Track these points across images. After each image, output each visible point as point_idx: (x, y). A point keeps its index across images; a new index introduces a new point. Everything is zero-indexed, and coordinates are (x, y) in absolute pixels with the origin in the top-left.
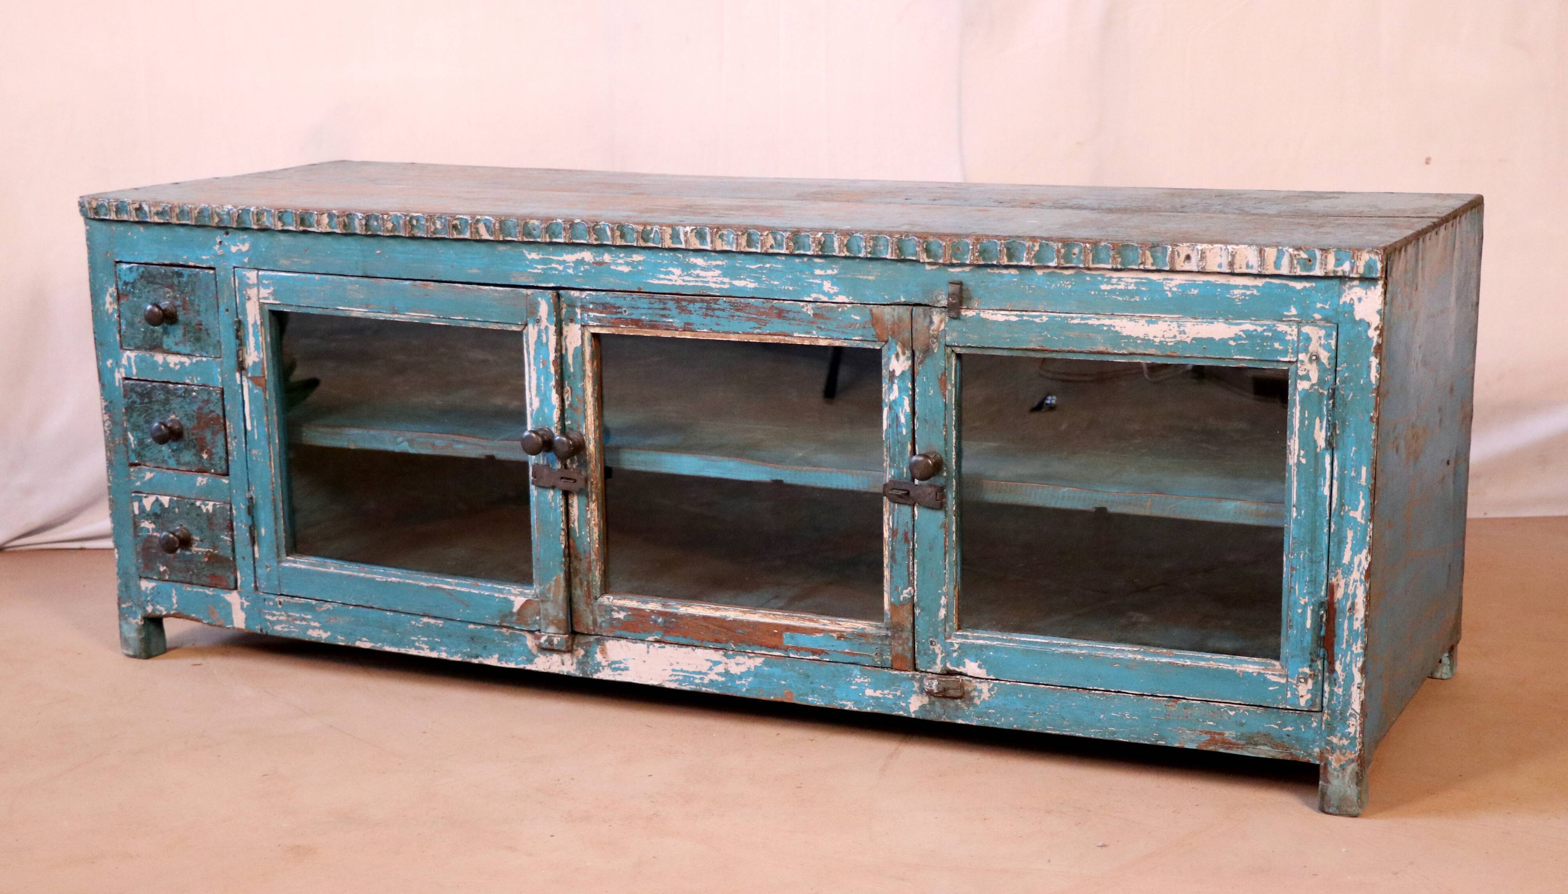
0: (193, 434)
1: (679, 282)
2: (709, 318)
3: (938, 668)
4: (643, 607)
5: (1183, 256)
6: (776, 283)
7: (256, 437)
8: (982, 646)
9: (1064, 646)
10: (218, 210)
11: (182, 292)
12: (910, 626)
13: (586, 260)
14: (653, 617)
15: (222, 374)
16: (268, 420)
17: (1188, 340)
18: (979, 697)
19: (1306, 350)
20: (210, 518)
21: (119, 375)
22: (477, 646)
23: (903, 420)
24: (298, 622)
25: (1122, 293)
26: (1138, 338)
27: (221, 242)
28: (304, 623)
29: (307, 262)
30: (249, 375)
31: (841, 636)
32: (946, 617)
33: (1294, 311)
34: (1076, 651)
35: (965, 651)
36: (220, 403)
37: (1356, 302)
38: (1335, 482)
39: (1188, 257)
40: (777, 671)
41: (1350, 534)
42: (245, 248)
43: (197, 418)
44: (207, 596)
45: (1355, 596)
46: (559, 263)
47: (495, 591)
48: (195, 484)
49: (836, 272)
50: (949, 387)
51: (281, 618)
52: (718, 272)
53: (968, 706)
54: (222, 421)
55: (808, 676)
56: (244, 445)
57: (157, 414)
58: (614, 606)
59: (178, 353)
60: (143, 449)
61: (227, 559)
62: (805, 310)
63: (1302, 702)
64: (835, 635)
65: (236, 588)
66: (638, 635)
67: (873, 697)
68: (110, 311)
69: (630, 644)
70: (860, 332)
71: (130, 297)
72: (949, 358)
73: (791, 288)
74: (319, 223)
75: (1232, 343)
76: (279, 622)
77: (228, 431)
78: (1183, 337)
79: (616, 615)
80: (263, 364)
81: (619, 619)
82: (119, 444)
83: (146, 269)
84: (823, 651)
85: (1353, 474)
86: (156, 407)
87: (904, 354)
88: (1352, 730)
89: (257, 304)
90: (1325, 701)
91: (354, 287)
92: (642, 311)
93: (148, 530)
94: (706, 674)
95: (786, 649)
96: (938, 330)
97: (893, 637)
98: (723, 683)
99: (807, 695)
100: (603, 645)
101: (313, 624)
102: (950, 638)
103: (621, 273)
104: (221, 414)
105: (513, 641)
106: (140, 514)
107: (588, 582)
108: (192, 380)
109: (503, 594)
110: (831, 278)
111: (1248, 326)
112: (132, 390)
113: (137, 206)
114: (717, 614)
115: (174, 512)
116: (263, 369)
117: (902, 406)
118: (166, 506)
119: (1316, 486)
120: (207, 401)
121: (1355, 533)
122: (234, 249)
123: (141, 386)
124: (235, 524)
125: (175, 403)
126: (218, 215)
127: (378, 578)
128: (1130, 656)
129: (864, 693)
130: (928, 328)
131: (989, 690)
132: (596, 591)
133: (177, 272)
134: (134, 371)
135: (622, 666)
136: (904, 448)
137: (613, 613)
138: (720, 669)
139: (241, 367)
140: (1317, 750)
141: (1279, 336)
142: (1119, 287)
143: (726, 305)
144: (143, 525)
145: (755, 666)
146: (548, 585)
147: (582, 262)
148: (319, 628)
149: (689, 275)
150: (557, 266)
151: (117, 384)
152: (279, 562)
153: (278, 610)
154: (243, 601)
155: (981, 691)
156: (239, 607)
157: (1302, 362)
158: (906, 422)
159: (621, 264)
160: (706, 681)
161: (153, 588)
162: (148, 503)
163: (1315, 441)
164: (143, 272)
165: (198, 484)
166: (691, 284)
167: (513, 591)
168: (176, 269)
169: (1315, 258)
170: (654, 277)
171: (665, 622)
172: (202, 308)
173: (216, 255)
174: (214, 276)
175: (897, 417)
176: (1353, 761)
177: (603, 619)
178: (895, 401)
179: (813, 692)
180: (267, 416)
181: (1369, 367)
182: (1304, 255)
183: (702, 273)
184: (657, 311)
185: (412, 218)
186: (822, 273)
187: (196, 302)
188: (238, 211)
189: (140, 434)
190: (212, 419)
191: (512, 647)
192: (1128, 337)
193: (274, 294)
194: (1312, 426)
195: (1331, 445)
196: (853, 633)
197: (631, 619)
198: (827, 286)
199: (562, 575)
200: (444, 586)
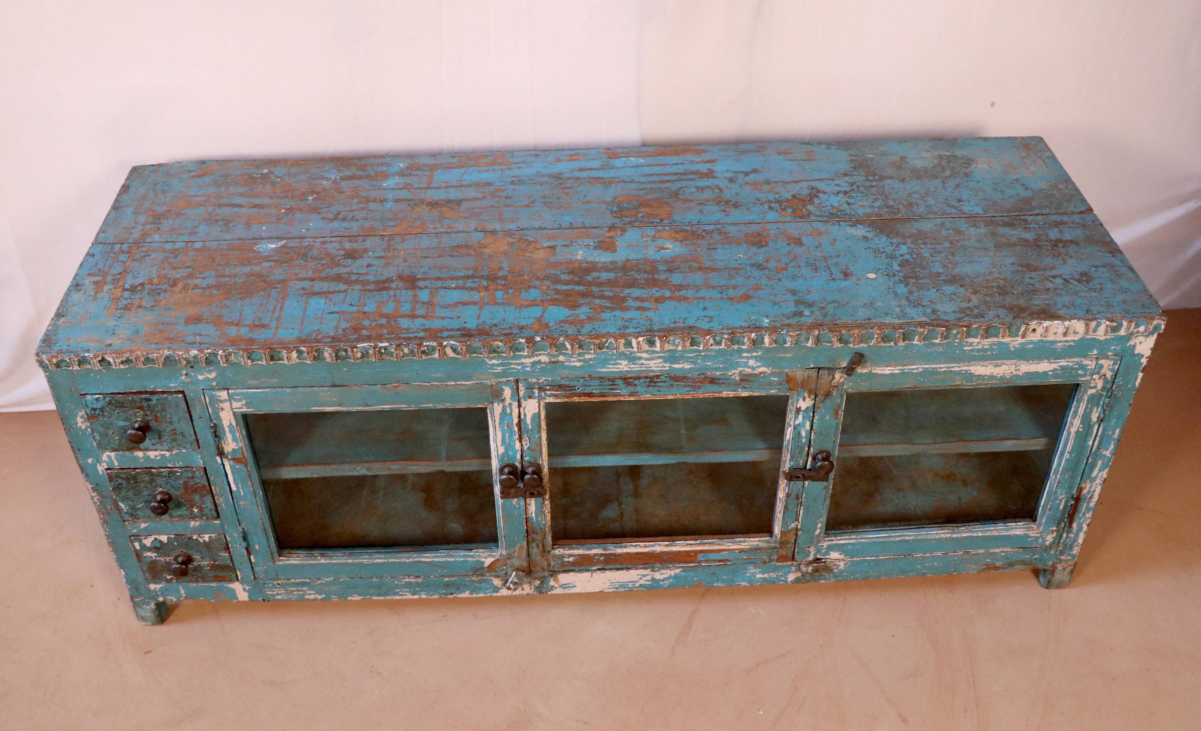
0: (181, 498)
1: (626, 369)
2: (651, 388)
3: (811, 558)
4: (588, 552)
5: (1031, 330)
6: (709, 364)
7: (242, 494)
8: (843, 544)
9: (899, 536)
10: (184, 356)
11: (152, 411)
12: (793, 541)
13: (543, 361)
14: (596, 557)
15: (202, 458)
16: (252, 483)
17: (1021, 374)
18: (837, 568)
19: (1098, 373)
20: (207, 545)
21: (101, 468)
22: (452, 589)
23: (803, 434)
24: (296, 593)
25: (979, 350)
26: (986, 375)
27: (186, 374)
28: (301, 592)
29: (275, 381)
30: (230, 457)
31: (741, 551)
32: (820, 533)
33: (1095, 352)
34: (907, 538)
35: (830, 548)
36: (205, 477)
37: (1138, 344)
38: (1098, 438)
39: (1034, 330)
40: (691, 574)
41: (1100, 463)
42: (213, 375)
43: (184, 488)
44: (212, 587)
45: (1094, 491)
46: (518, 364)
47: (468, 557)
48: (189, 526)
49: (760, 353)
50: (840, 413)
51: (280, 592)
52: (659, 361)
53: (829, 574)
54: (208, 488)
55: (715, 573)
56: (231, 500)
57: (145, 489)
58: (564, 554)
59: (155, 450)
60: (136, 511)
61: (228, 566)
62: (733, 377)
63: (1047, 543)
64: (737, 551)
65: (238, 580)
66: (584, 568)
67: (761, 578)
68: (83, 427)
69: (578, 574)
70: (776, 387)
71: (101, 418)
72: (842, 396)
73: (721, 366)
74: (289, 359)
75: (1051, 373)
76: (278, 594)
77: (214, 492)
78: (1018, 373)
79: (566, 560)
80: (242, 449)
81: (569, 561)
82: (111, 509)
83: (113, 398)
84: (727, 560)
85: (1110, 433)
86: (142, 485)
87: (809, 397)
88: (1075, 552)
89: (231, 412)
90: (1062, 541)
91: (325, 393)
92: (593, 388)
93: (152, 557)
94: (637, 582)
95: (700, 562)
96: (838, 383)
97: (781, 548)
98: (649, 585)
99: (713, 583)
100: (556, 576)
101: (308, 592)
102: (820, 542)
103: (575, 367)
104: (207, 484)
105: (481, 583)
106: (141, 549)
107: (543, 544)
108: (174, 464)
109: (473, 557)
110: (756, 358)
111: (1063, 363)
112: (117, 476)
113: (100, 358)
114: (647, 550)
115: (174, 545)
116: (243, 453)
117: (804, 427)
118: (166, 542)
119: (1085, 440)
120: (193, 477)
121: (1103, 462)
122: (201, 377)
123: (125, 473)
124: (230, 545)
125: (160, 481)
126: (185, 359)
127: (365, 561)
128: (943, 536)
129: (755, 577)
130: (831, 382)
131: (845, 565)
132: (549, 548)
133: (145, 399)
134: (116, 464)
135: (571, 586)
136: (802, 449)
137: (563, 559)
138: (649, 578)
139: (221, 453)
140: (1051, 563)
141: (1082, 367)
142: (977, 348)
143: (666, 379)
144: (145, 555)
145: (675, 574)
146: (513, 548)
147: (539, 362)
148: (315, 594)
149: (635, 364)
150: (516, 367)
151: (101, 473)
152: (274, 562)
153: (277, 588)
154: (245, 586)
155: (839, 566)
156: (242, 590)
157: (1095, 379)
158: (806, 435)
159: (574, 361)
160: (637, 585)
161: (161, 588)
162: (148, 542)
163: (1091, 419)
164: (110, 401)
165: (191, 526)
166: (636, 369)
167: (482, 554)
168: (144, 396)
169: (1122, 325)
170: (604, 367)
171: (606, 558)
172: (175, 419)
173: (183, 383)
174: (183, 398)
175: (799, 433)
176: (1071, 565)
177: (555, 562)
178: (799, 425)
179: (717, 581)
180: (251, 481)
181: (1136, 378)
182: (1115, 324)
183: (645, 362)
184: (606, 387)
185: (381, 348)
186: (749, 355)
187: (168, 416)
188: (205, 355)
189: (130, 503)
190: (198, 488)
191: (480, 586)
192: (979, 376)
193: (247, 405)
194: (1091, 411)
195: (1101, 420)
196: (751, 549)
197: (579, 560)
198: (751, 362)
199: (525, 543)
200: (424, 560)
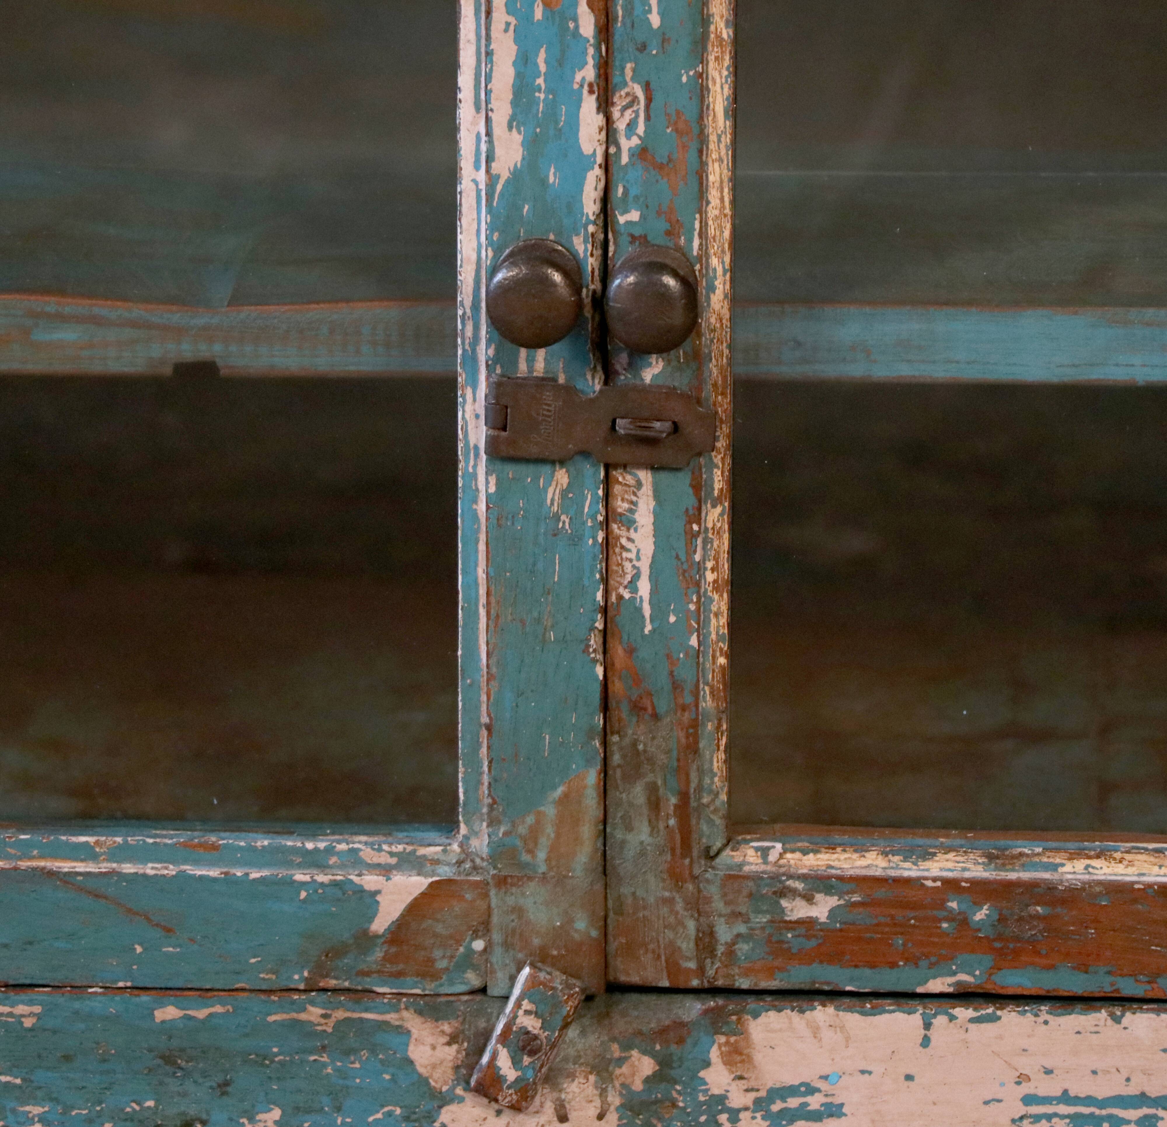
4: (909, 869)
14: (953, 905)
22: (189, 1086)
47: (289, 864)
58: (791, 877)
66: (884, 980)
79: (800, 913)
81: (809, 923)
100: (737, 1028)
105: (348, 1052)
107: (684, 797)
109: (323, 867)
132: (712, 828)
137: (784, 903)
146: (530, 820)
167: (368, 855)
171: (1002, 920)
177: (742, 929)
191: (342, 1073)
197: (862, 917)
199: (592, 777)
200: (66, 866)
